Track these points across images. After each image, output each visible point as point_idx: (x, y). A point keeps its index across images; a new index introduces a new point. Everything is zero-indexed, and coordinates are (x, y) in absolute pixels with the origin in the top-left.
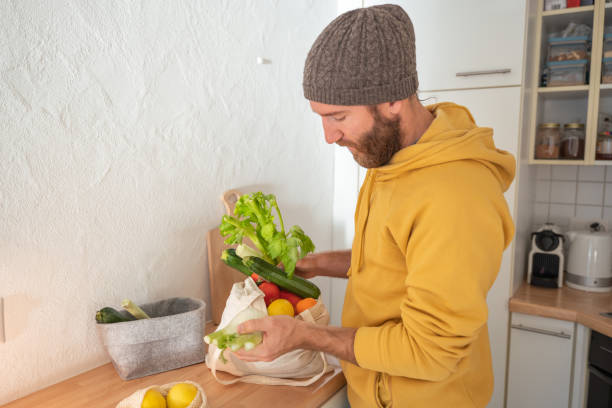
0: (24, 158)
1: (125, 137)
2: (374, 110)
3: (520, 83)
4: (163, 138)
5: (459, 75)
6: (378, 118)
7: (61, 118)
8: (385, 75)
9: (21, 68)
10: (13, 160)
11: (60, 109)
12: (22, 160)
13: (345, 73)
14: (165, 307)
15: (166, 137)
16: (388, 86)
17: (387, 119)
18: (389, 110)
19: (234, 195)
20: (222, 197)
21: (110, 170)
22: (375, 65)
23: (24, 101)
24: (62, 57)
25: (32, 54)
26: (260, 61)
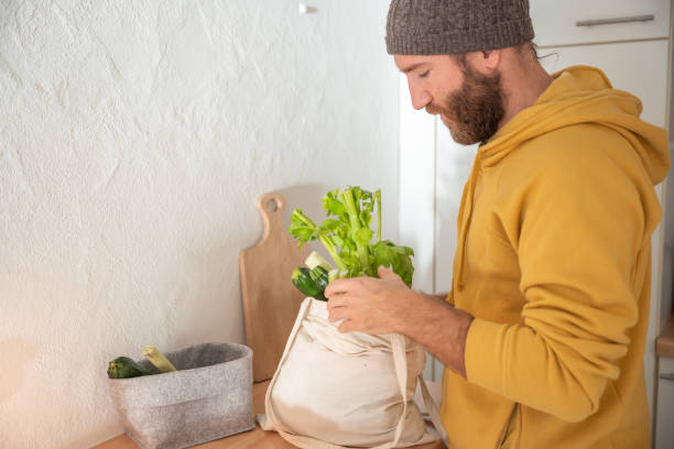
0: (15, 151)
1: (136, 121)
2: (463, 62)
3: (667, 35)
4: (183, 122)
5: (580, 24)
6: (468, 73)
7: (58, 95)
9: (9, 28)
11: (57, 84)
12: (13, 154)
14: (194, 356)
15: (187, 119)
16: (477, 30)
17: (480, 74)
18: (484, 63)
19: (273, 200)
20: (259, 205)
21: (118, 167)
23: (13, 74)
24: (57, 12)
25: (22, 9)
26: (302, 9)
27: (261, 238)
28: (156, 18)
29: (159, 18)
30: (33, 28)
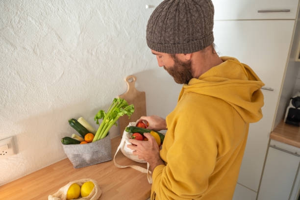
1: (70, 56)
3: (295, 18)
4: (92, 54)
5: (259, 12)
6: (177, 61)
7: (34, 50)
8: (177, 39)
9: (8, 28)
10: (10, 74)
11: (33, 47)
12: (15, 74)
15: (94, 53)
17: (182, 62)
19: (132, 78)
20: (125, 80)
21: (63, 73)
22: (170, 33)
23: (12, 45)
24: (31, 19)
25: (13, 20)
26: (147, 7)
27: (127, 90)
28: (77, 17)
29: (79, 17)
30: (19, 27)
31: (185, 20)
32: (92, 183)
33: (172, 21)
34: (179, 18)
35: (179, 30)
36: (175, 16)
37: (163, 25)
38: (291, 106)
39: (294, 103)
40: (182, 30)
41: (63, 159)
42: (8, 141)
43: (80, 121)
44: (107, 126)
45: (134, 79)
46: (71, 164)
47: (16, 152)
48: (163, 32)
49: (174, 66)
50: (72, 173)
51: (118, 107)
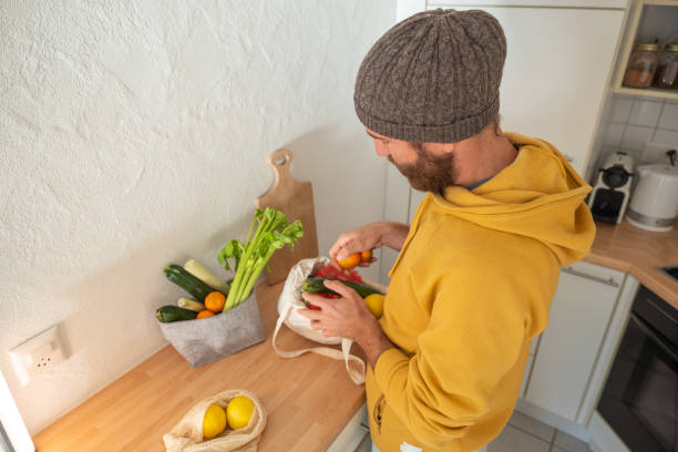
0: (46, 187)
1: (155, 129)
2: (418, 147)
3: (624, 6)
4: (199, 117)
6: (423, 154)
7: (77, 129)
8: (430, 116)
9: (16, 87)
10: (35, 192)
11: (75, 122)
12: (45, 190)
13: (384, 103)
15: (202, 114)
17: (434, 157)
19: (282, 154)
20: (269, 161)
21: (144, 169)
22: (418, 105)
23: (30, 125)
24: (63, 57)
25: (26, 64)
27: (272, 185)
28: (162, 34)
29: (166, 34)
30: (40, 80)
31: (451, 79)
32: (247, 398)
33: (423, 81)
34: (439, 75)
35: (437, 99)
36: (430, 71)
37: (401, 87)
38: (601, 184)
39: (607, 180)
40: (442, 100)
41: (160, 348)
42: (50, 336)
43: (190, 268)
44: (251, 273)
45: (287, 158)
46: (181, 359)
47: (67, 354)
48: (401, 102)
49: (418, 163)
50: (190, 379)
51: (267, 230)
